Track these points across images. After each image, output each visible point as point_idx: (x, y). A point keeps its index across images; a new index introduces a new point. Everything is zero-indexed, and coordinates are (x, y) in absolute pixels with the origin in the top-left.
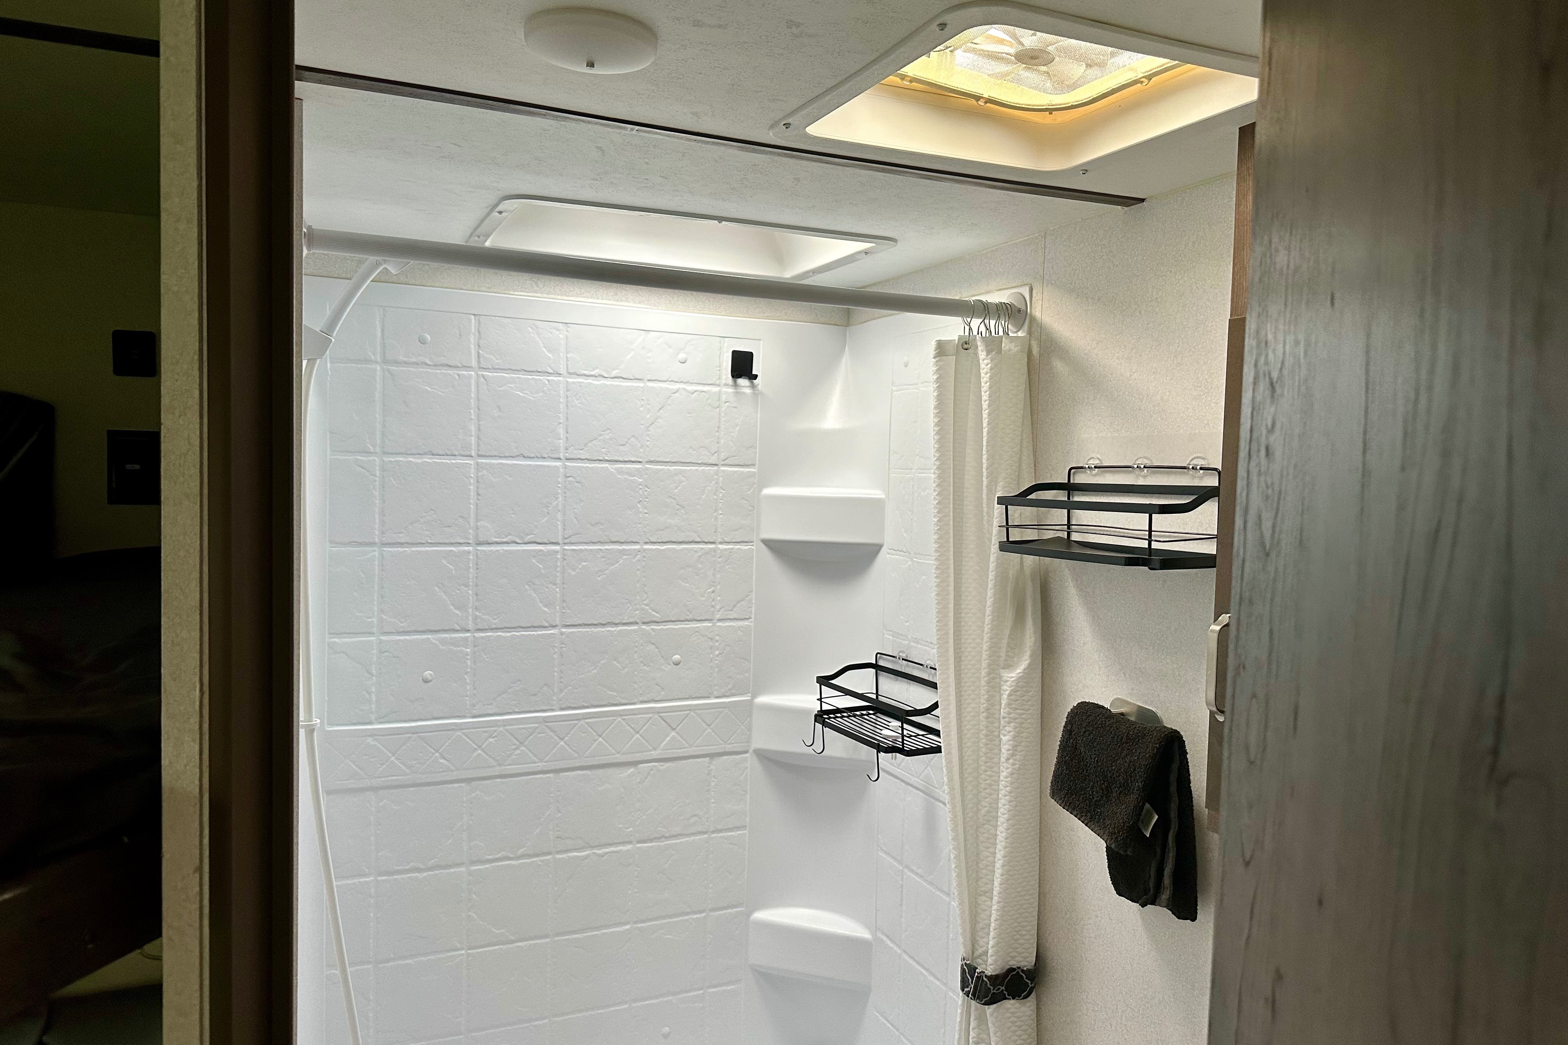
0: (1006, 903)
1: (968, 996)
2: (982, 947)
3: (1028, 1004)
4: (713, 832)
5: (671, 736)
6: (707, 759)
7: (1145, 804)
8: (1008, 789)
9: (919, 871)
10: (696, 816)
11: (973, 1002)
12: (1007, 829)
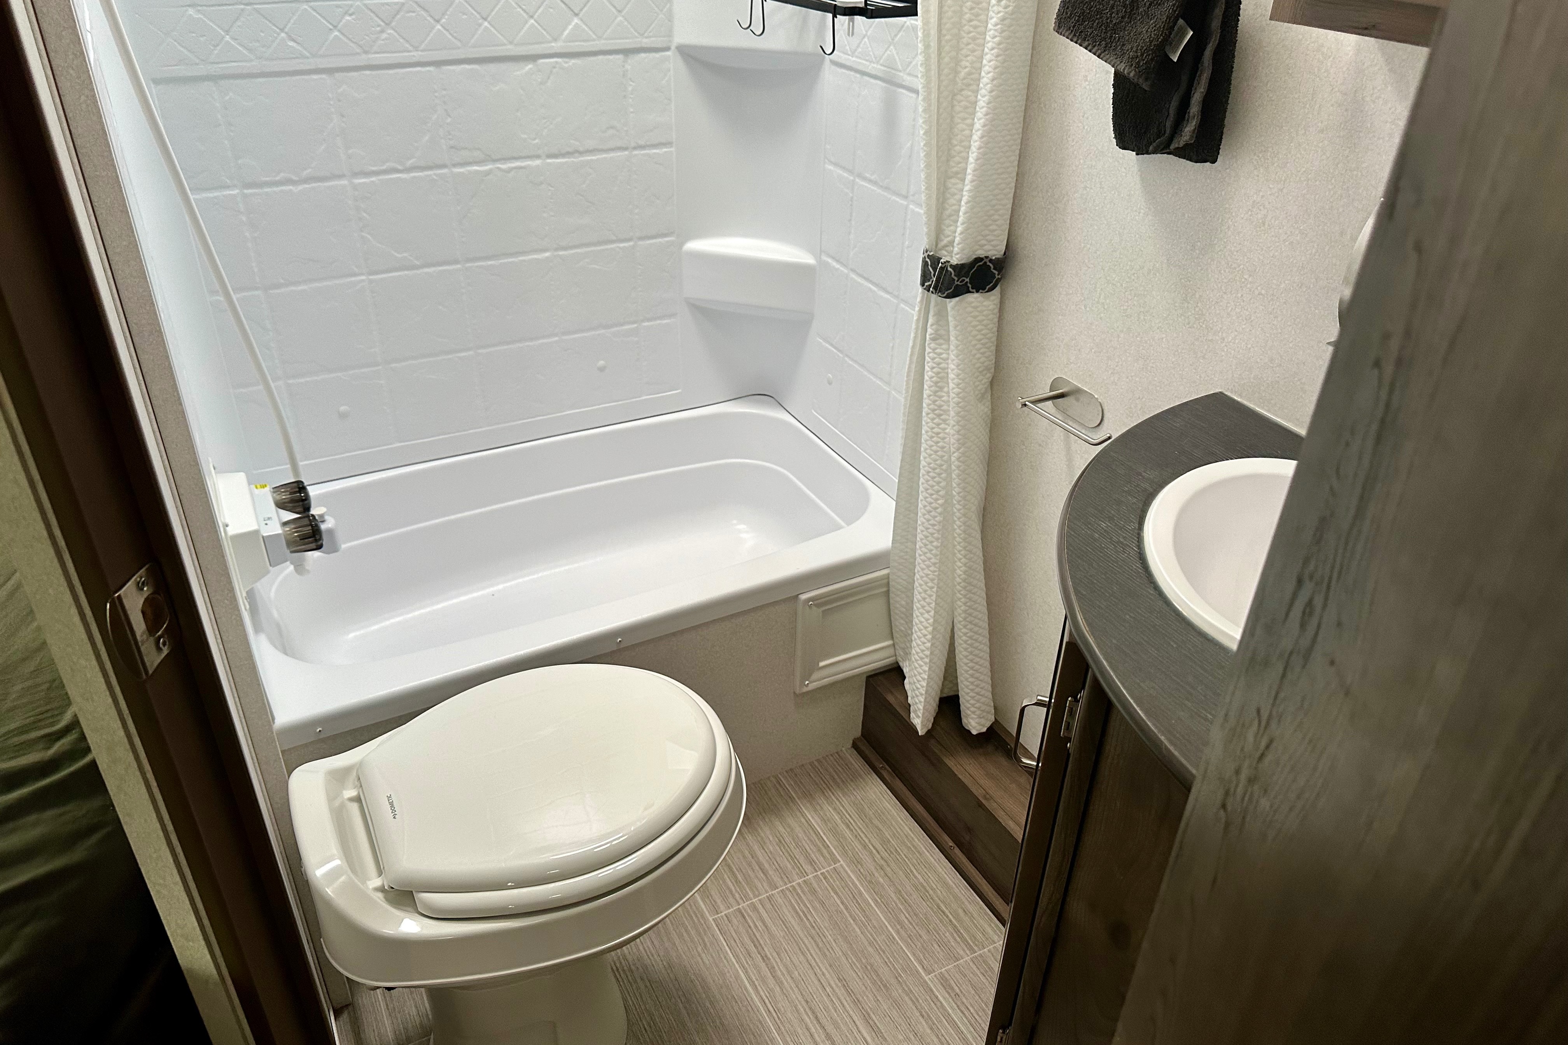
0: (981, 181)
1: (929, 291)
2: (949, 236)
3: (992, 298)
4: (635, 148)
5: (573, 24)
6: (620, 57)
7: (1178, 20)
8: (997, 39)
9: (873, 178)
10: (612, 127)
11: (934, 296)
12: (991, 92)
